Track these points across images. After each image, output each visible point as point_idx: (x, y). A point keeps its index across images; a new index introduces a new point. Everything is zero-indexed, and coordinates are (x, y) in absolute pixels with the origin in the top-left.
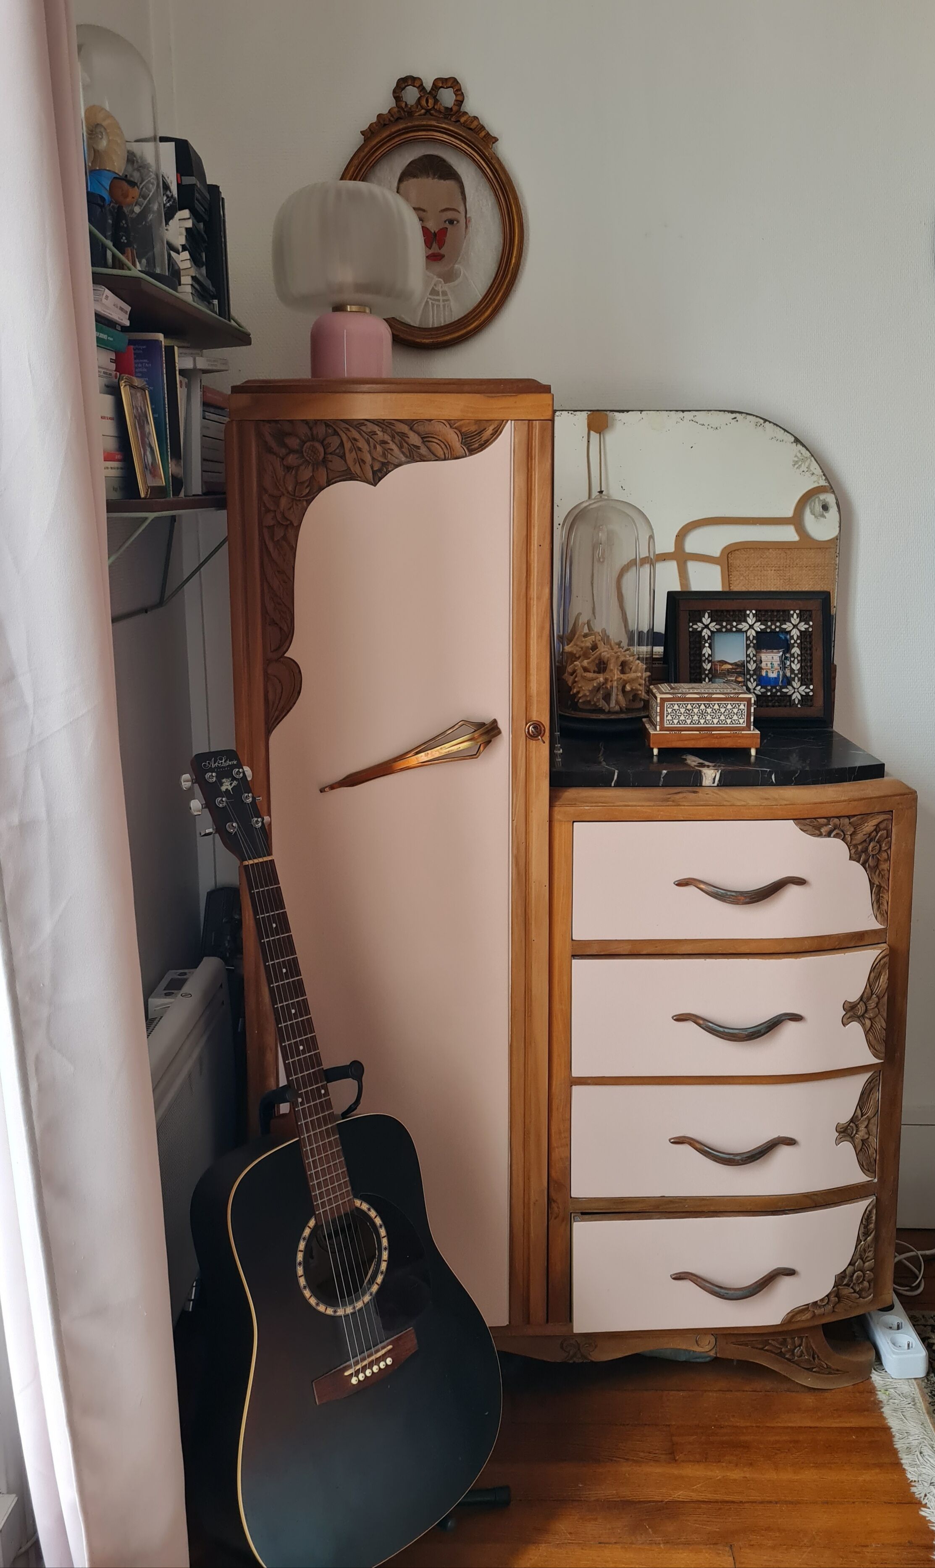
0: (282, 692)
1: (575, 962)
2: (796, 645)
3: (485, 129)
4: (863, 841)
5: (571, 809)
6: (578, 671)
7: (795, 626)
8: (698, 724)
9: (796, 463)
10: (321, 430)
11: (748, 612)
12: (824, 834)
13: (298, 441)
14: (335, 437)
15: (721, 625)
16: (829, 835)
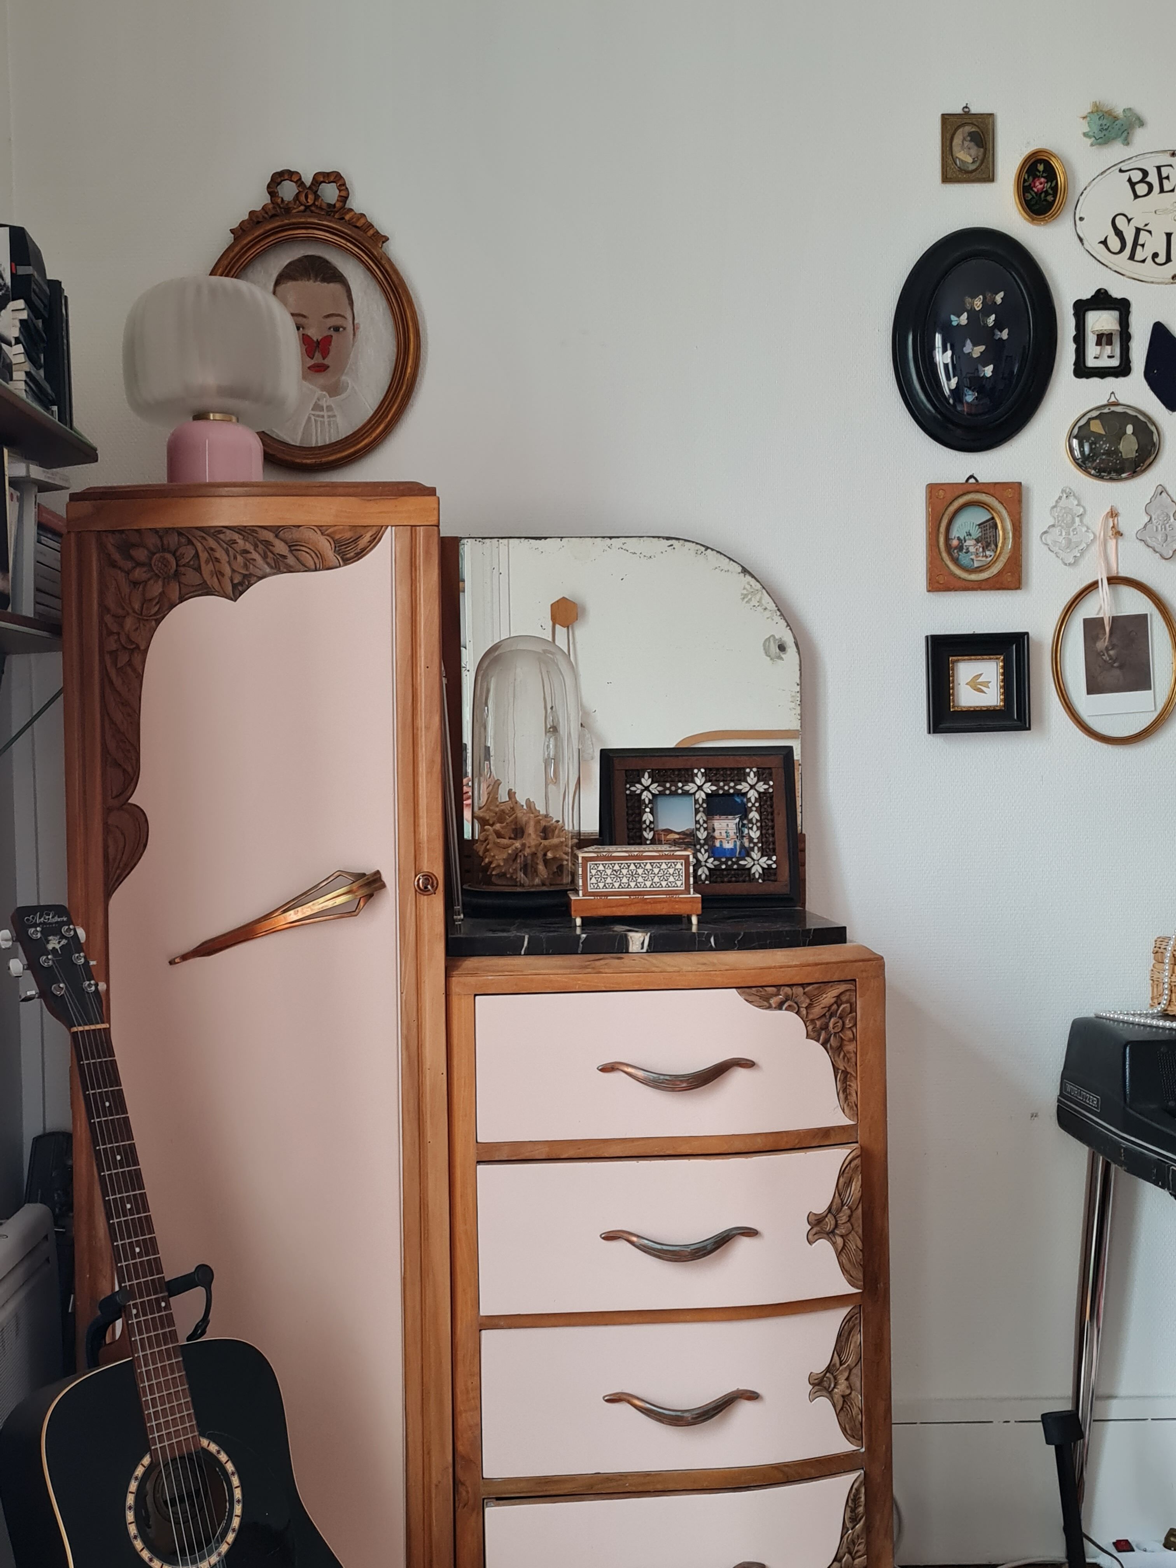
0: (124, 847)
1: (480, 1167)
2: (754, 809)
3: (373, 227)
4: (822, 1016)
5: (471, 980)
6: (490, 837)
7: (752, 787)
8: (628, 887)
9: (744, 596)
10: (173, 540)
11: (696, 771)
12: (774, 1006)
13: (146, 552)
14: (189, 547)
15: (664, 786)
16: (780, 1007)
